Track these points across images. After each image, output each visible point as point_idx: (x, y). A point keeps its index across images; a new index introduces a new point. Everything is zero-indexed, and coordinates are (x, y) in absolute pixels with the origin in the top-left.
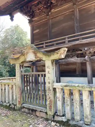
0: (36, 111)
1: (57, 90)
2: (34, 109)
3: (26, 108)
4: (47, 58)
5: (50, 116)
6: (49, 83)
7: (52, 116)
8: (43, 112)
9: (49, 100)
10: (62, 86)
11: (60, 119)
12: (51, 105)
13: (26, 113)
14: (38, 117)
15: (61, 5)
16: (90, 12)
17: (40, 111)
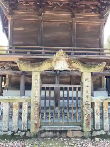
0: (66, 131)
1: (96, 104)
2: (63, 129)
3: (49, 131)
4: (86, 69)
5: (87, 133)
6: (88, 97)
7: (90, 132)
8: (77, 131)
9: (86, 116)
10: (102, 100)
11: (99, 133)
12: (88, 121)
13: (49, 137)
14: (70, 138)
15: (57, 10)
16: (86, 30)
17: (73, 130)
